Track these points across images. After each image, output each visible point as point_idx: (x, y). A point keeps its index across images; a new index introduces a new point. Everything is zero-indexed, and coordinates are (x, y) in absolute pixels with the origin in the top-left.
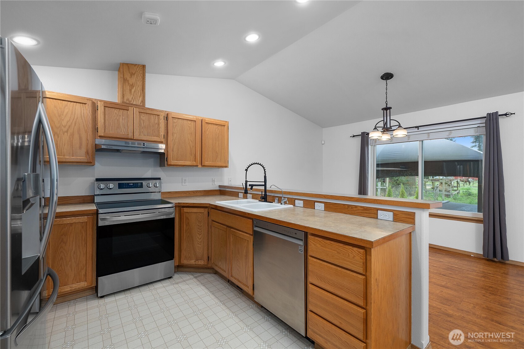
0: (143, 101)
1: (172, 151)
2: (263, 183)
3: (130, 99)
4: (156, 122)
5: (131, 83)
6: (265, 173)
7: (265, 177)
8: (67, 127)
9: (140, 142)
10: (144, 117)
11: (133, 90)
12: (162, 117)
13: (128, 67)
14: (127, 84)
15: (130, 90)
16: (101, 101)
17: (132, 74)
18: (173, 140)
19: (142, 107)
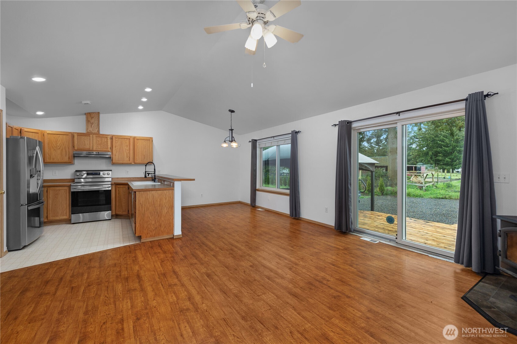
0: (99, 131)
1: (115, 155)
2: (154, 172)
3: (91, 130)
4: (106, 141)
5: (91, 122)
6: (155, 167)
7: (155, 169)
8: (60, 147)
9: (97, 151)
10: (99, 139)
11: (93, 126)
12: (109, 138)
13: (90, 114)
14: (89, 123)
15: (91, 126)
16: (76, 133)
17: (92, 118)
18: (115, 150)
19: (98, 134)
